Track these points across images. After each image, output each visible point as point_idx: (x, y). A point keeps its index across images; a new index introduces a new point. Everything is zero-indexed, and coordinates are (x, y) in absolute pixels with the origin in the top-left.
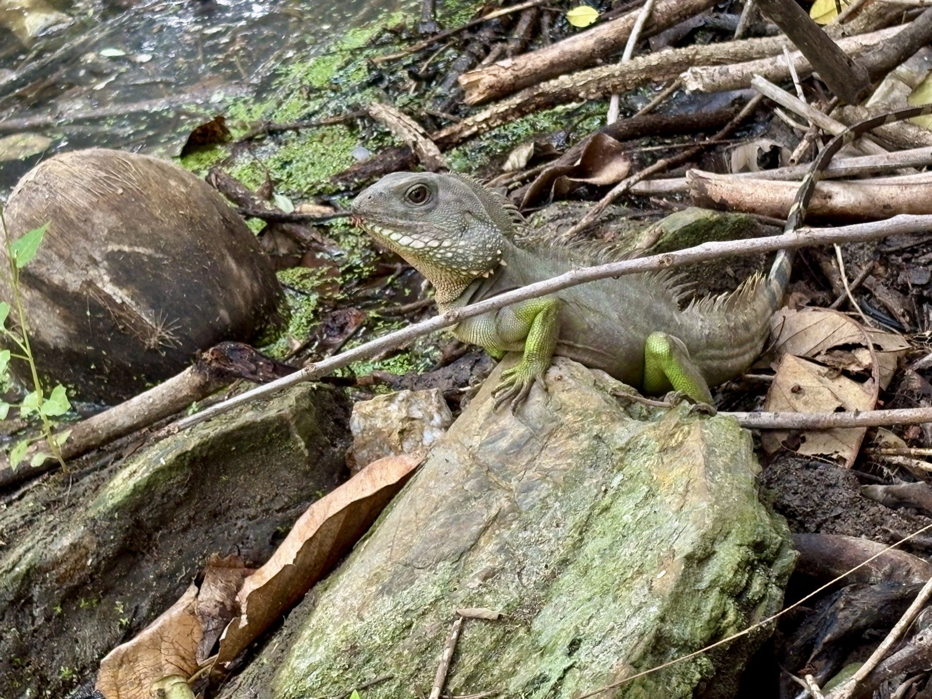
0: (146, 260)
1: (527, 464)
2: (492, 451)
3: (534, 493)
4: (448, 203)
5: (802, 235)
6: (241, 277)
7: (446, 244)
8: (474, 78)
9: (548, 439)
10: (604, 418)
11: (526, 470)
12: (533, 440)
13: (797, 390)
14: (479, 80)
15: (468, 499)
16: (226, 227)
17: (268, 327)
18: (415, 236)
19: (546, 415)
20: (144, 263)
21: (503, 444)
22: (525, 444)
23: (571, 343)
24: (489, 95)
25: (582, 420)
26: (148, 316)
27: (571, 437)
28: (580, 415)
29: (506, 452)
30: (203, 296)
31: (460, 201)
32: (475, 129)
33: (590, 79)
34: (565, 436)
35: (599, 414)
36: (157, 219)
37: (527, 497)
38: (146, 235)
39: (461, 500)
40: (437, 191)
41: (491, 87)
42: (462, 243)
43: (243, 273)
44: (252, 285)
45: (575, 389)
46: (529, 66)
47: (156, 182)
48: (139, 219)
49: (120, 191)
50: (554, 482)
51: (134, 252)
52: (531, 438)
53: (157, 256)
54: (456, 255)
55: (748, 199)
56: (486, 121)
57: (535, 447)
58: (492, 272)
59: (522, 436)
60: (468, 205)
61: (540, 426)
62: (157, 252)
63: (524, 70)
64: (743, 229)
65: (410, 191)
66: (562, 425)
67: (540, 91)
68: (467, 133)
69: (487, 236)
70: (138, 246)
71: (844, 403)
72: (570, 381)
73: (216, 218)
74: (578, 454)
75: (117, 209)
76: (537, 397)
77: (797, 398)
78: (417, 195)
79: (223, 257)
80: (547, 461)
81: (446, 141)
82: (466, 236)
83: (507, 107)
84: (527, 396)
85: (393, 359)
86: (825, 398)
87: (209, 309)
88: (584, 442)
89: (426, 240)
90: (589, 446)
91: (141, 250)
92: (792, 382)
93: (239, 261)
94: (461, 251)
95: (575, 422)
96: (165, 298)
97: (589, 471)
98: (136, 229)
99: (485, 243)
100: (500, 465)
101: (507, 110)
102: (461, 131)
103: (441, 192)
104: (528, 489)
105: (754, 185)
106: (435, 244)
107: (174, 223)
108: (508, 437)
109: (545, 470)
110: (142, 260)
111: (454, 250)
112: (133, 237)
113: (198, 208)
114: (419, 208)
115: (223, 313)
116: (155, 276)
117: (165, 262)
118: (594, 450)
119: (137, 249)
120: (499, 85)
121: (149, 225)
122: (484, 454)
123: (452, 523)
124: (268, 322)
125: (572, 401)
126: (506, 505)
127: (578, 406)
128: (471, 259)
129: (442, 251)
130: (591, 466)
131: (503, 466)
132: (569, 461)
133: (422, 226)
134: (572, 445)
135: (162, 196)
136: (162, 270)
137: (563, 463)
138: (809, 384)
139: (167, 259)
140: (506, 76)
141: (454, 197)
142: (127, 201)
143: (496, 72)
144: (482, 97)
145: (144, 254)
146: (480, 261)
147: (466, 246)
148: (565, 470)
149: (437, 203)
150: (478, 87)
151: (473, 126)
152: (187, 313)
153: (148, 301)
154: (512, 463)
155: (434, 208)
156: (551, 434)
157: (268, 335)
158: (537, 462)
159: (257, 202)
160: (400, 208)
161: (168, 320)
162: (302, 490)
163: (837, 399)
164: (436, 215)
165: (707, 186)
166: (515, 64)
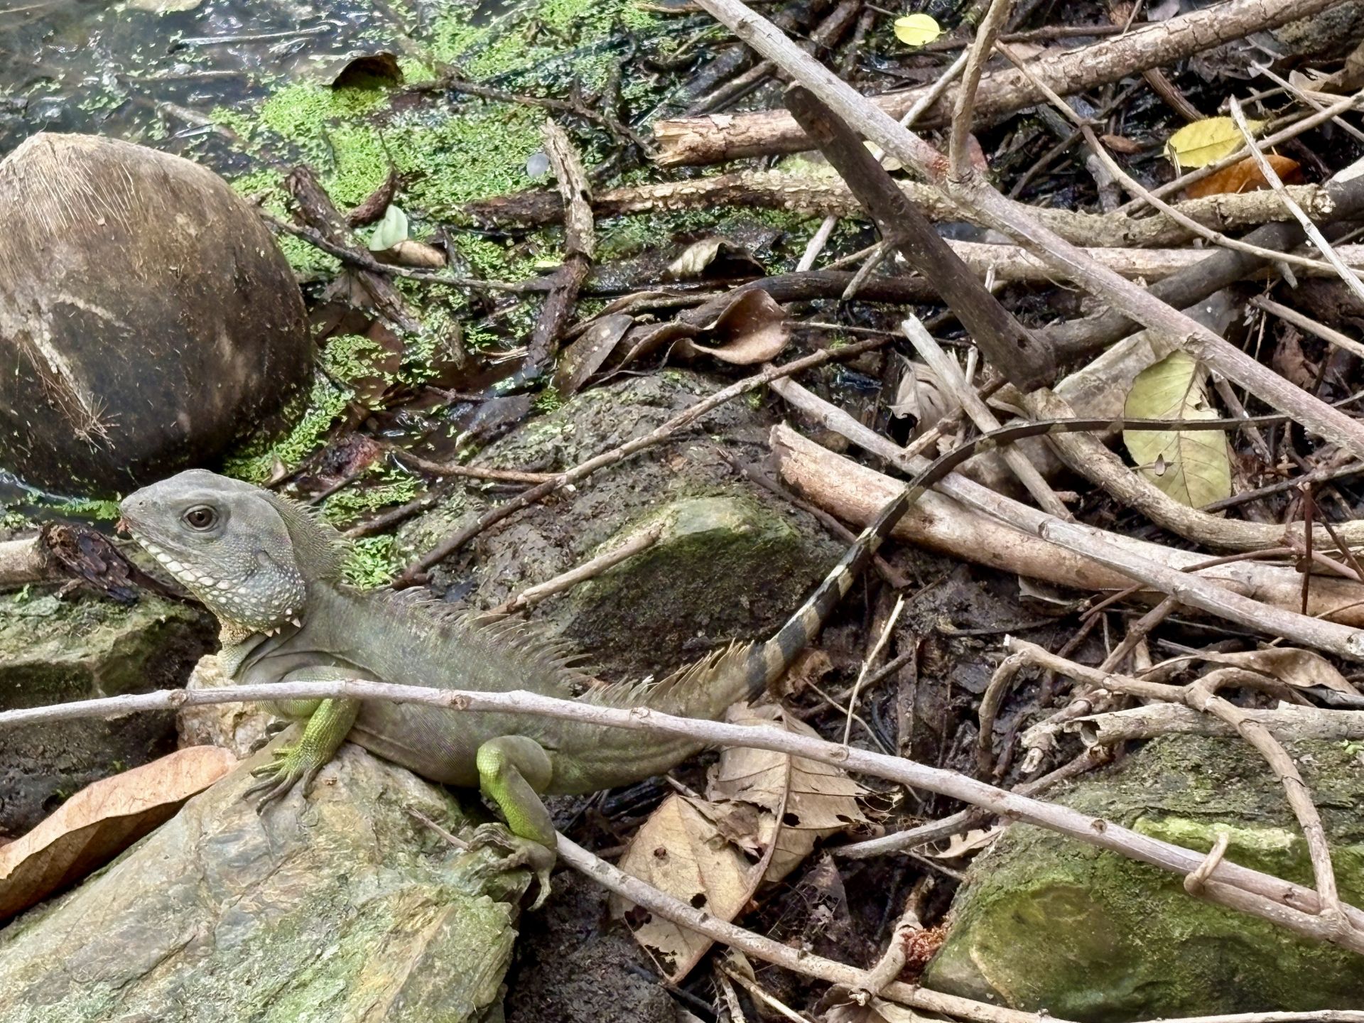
0: (101, 326)
1: (247, 887)
2: (216, 855)
3: (240, 929)
4: (237, 536)
5: (636, 718)
6: (233, 367)
7: (222, 585)
8: (673, 131)
9: (284, 863)
10: (361, 855)
11: (243, 894)
12: (266, 858)
13: (661, 854)
14: (679, 136)
15: (166, 908)
16: (240, 289)
17: (258, 434)
18: (186, 565)
19: (293, 830)
20: (98, 329)
21: (233, 850)
22: (255, 860)
23: (374, 732)
24: (688, 158)
25: (335, 849)
26: (86, 399)
27: (310, 868)
28: (335, 842)
29: (229, 863)
30: (162, 389)
31: (256, 538)
32: (648, 205)
33: (803, 187)
34: (306, 865)
35: (357, 847)
36: (133, 273)
37: (230, 931)
38: (112, 292)
39: (158, 906)
40: (228, 518)
41: (692, 149)
42: (242, 591)
43: (240, 360)
44: (248, 377)
45: (344, 803)
46: (752, 133)
47: (156, 216)
48: (110, 268)
49: (102, 221)
50: (267, 923)
51: (89, 311)
52: (265, 854)
53: (117, 324)
54: (230, 602)
55: (829, 492)
56: (664, 198)
57: (264, 869)
58: (278, 631)
59: (256, 848)
60: (266, 544)
61: (281, 841)
62: (118, 319)
63: (742, 137)
64: (778, 552)
65: (190, 510)
66: (307, 849)
67: (739, 183)
68: (638, 206)
69: (278, 589)
70: (97, 305)
71: (708, 891)
72: (343, 790)
73: (228, 277)
74: (310, 894)
75: (87, 246)
76: (295, 800)
77: (658, 864)
78: (200, 517)
79: (213, 337)
80: (270, 892)
81: (612, 208)
82: (251, 583)
83: (694, 190)
84: (285, 794)
85: (373, 540)
86: (689, 876)
87: (165, 409)
88: (325, 879)
89: (199, 574)
90: (329, 887)
91: (99, 311)
92: (659, 843)
93: (239, 342)
94: (237, 600)
95: (325, 849)
96: (111, 381)
97: (315, 920)
98: (101, 280)
99: (271, 598)
100: (217, 877)
101: (692, 194)
102: (632, 201)
103: (232, 521)
104: (235, 921)
105: (845, 474)
106: (209, 582)
107: (155, 282)
108: (242, 842)
109: (263, 903)
110: (96, 325)
111: (230, 595)
112: (94, 293)
113: (202, 261)
114: (199, 533)
115: (183, 417)
116: (106, 349)
117: (125, 335)
118: (332, 893)
119: (94, 309)
120: (704, 149)
121: (120, 278)
122: (207, 853)
123: (133, 935)
124: (258, 428)
125: (334, 819)
126: (203, 933)
127: (339, 828)
128: (248, 613)
129: (215, 593)
130: (320, 915)
131: (221, 880)
132: (297, 900)
133: (196, 556)
134: (310, 881)
135: (154, 238)
136: (118, 344)
137: (286, 901)
138: (678, 852)
139: (128, 331)
140: (717, 139)
141: (250, 531)
142: (104, 239)
143: (704, 131)
144: (677, 159)
145: (101, 318)
146: (259, 618)
147: (246, 596)
148: (286, 911)
149: (223, 533)
150: (677, 142)
151: (648, 199)
152: (135, 410)
153: (89, 380)
154: (231, 881)
155: (217, 538)
156: (289, 857)
157: (253, 445)
158: (260, 888)
159: (337, 232)
160: (174, 526)
161: (107, 412)
162: (96, 755)
163: (703, 883)
164: (218, 547)
165: (784, 459)
166: (733, 126)
